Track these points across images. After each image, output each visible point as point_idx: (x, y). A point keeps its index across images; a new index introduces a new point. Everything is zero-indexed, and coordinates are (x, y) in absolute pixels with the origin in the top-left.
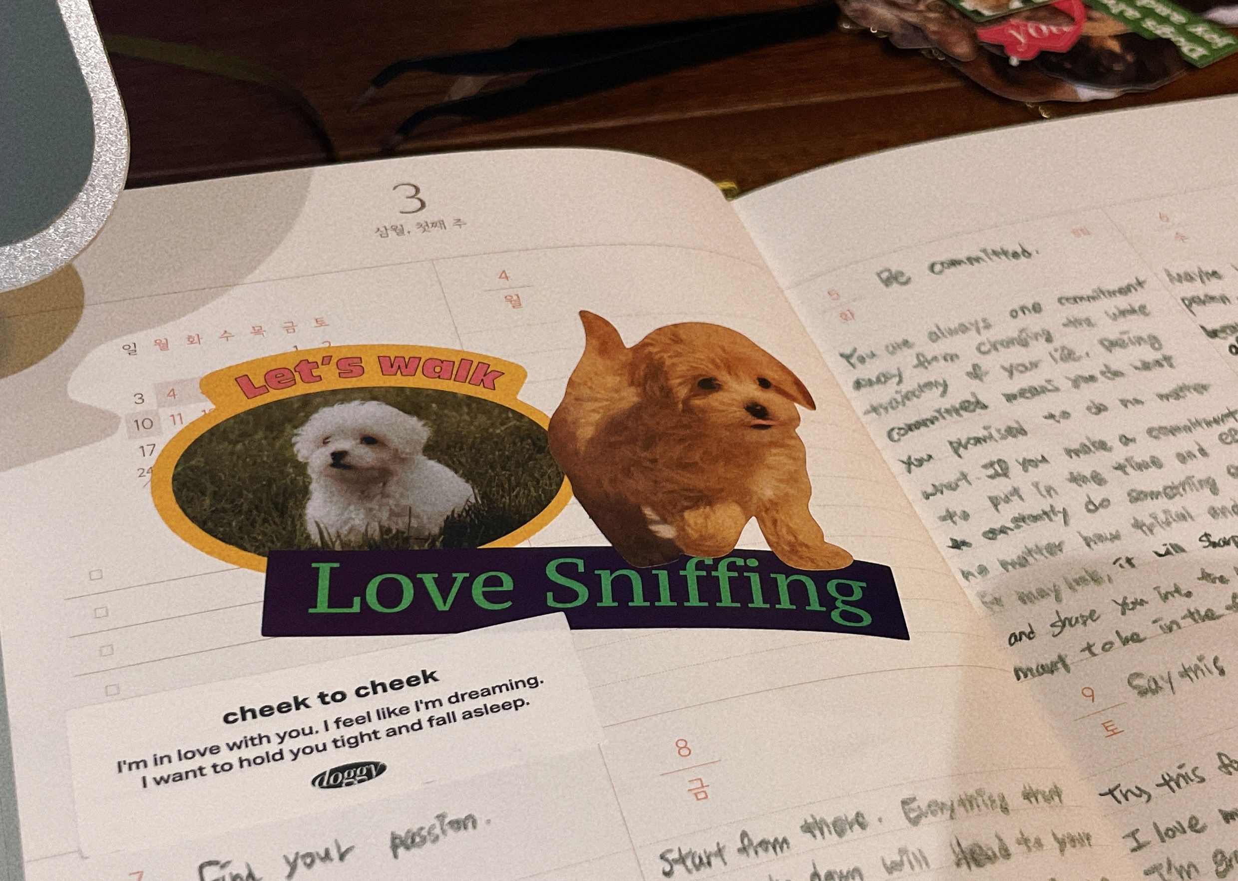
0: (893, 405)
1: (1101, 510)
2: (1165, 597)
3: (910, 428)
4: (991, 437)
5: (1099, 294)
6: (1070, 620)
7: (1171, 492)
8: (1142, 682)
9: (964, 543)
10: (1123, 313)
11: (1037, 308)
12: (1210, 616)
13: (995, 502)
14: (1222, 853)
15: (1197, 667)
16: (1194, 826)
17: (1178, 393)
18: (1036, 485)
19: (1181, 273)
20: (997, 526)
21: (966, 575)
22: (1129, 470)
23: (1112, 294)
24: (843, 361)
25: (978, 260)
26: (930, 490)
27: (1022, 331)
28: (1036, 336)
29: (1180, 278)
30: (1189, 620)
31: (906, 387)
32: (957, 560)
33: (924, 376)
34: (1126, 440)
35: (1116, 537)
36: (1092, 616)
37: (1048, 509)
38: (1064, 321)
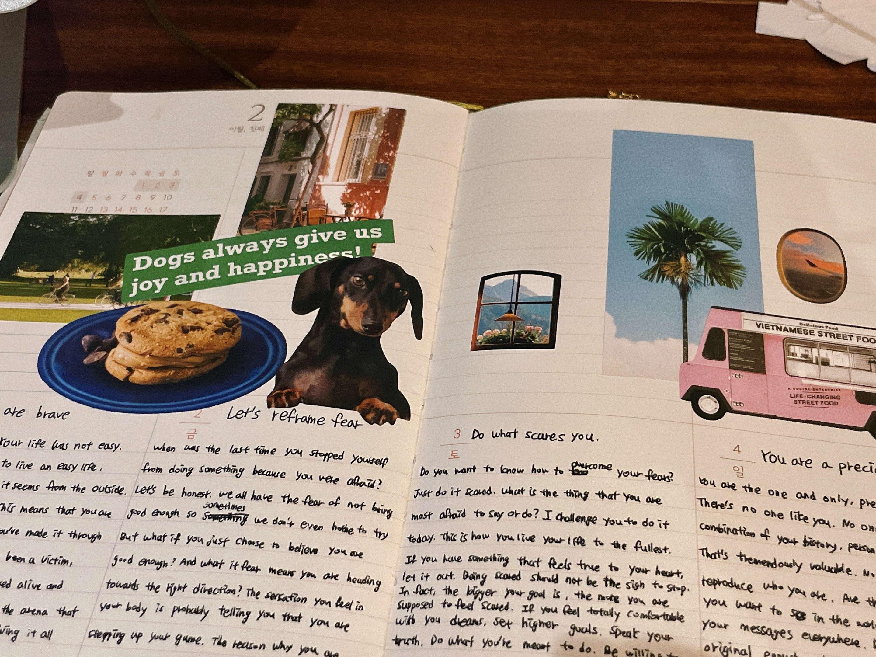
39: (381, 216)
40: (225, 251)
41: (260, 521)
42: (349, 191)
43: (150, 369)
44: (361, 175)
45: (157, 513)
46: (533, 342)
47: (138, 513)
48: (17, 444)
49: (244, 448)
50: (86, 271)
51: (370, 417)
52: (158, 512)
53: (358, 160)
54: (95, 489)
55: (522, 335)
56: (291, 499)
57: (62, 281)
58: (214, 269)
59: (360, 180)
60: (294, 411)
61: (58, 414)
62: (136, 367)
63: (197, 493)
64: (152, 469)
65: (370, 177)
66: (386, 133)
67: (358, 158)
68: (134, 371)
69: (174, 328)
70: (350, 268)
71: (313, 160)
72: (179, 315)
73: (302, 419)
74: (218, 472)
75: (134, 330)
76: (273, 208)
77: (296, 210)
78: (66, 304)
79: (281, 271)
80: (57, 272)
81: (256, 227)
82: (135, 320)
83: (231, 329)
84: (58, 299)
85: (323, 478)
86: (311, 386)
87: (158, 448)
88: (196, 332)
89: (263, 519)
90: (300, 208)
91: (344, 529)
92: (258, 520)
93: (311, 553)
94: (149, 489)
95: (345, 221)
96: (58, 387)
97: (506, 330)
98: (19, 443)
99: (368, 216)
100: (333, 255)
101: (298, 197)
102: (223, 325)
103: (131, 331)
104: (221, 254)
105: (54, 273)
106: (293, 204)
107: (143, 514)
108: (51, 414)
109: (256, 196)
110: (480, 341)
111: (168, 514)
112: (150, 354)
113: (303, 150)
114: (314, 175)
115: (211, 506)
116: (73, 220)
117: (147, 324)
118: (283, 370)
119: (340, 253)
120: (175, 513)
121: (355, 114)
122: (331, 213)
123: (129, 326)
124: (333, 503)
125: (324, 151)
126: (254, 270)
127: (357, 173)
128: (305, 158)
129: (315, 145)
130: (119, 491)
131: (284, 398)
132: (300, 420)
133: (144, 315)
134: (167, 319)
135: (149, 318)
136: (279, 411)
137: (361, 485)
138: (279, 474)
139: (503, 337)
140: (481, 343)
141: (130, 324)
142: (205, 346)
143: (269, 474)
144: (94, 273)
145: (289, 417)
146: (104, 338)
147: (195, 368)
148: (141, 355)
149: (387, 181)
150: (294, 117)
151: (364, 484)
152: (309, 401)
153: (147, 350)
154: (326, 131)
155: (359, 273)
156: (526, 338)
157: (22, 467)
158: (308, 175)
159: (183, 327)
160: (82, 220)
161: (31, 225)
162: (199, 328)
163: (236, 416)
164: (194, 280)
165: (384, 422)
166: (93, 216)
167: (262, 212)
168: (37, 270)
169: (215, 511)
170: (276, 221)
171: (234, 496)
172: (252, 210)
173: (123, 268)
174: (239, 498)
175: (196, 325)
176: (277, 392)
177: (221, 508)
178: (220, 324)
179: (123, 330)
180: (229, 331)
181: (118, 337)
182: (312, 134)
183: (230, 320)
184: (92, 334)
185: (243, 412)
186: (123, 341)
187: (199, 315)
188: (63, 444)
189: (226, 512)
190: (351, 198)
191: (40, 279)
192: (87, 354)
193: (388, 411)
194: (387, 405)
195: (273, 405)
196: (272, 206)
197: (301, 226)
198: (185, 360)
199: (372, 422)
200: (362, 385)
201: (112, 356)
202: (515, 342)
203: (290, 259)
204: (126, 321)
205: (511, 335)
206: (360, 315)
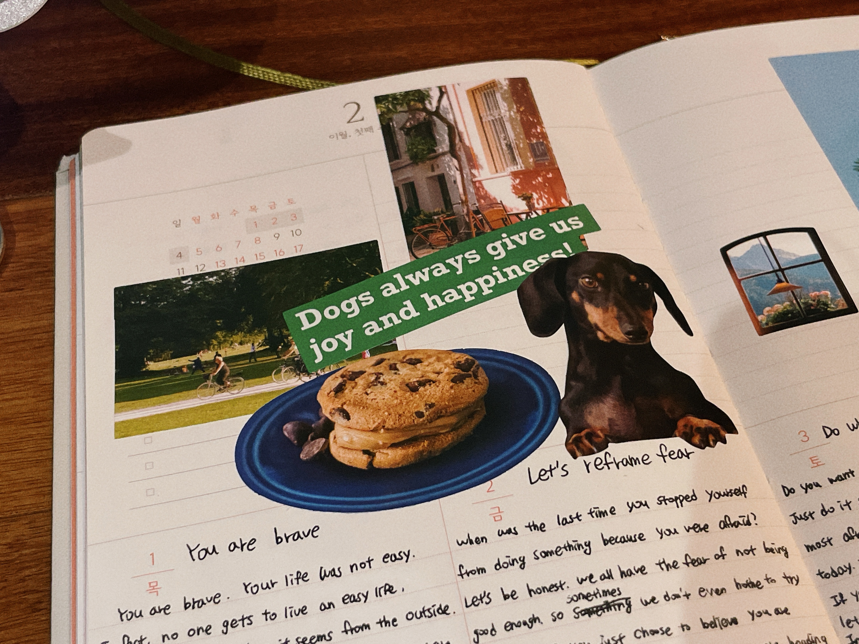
39: (570, 203)
40: (408, 282)
41: (648, 601)
42: (518, 181)
43: (394, 446)
44: (521, 161)
45: (510, 626)
46: (828, 309)
47: (485, 632)
48: (270, 585)
49: (574, 516)
50: (241, 343)
51: (696, 440)
52: (512, 624)
53: (507, 145)
54: (410, 616)
55: (812, 305)
56: (669, 564)
57: (214, 363)
58: (406, 306)
59: (523, 166)
60: (608, 455)
61: (303, 533)
62: (374, 448)
63: (548, 587)
64: (471, 572)
65: (531, 160)
66: (520, 107)
67: (506, 142)
68: (375, 453)
69: (397, 389)
70: (570, 270)
71: (453, 152)
72: (393, 372)
73: (622, 462)
74: (559, 553)
75: (345, 403)
76: (438, 219)
77: (468, 214)
78: (236, 391)
79: (491, 291)
80: (201, 352)
81: (430, 245)
82: (339, 389)
83: (470, 373)
84: (222, 387)
85: (689, 528)
86: (610, 420)
87: (463, 542)
88: (427, 386)
89: (650, 598)
90: (471, 212)
91: (750, 585)
92: (646, 601)
93: (731, 624)
94: (481, 599)
95: (532, 217)
96: (284, 498)
97: (788, 303)
98: (273, 585)
99: (555, 205)
100: (543, 259)
101: (462, 200)
102: (457, 371)
103: (342, 405)
104: (404, 287)
105: (198, 356)
106: (459, 209)
107: (494, 633)
108: (294, 534)
109: (409, 209)
110: (764, 322)
111: (525, 623)
112: (383, 427)
113: (435, 144)
114: (466, 171)
115: (575, 598)
116: (186, 285)
117: (359, 390)
118: (565, 408)
119: (550, 254)
120: (534, 620)
121: (473, 93)
122: (512, 211)
123: (337, 400)
124: (719, 557)
125: (461, 140)
126: (457, 297)
127: (514, 159)
128: (444, 154)
129: (446, 137)
130: (444, 611)
131: (586, 442)
132: (620, 464)
133: (348, 381)
134: (381, 380)
135: (356, 383)
136: (590, 459)
137: (736, 525)
138: (637, 537)
139: (788, 312)
140: (767, 324)
141: (336, 396)
142: (448, 401)
143: (624, 540)
144: (253, 344)
145: (607, 464)
146: (313, 422)
147: (452, 431)
148: (372, 431)
149: (553, 161)
150: (401, 109)
151: (739, 523)
152: (620, 439)
153: (376, 424)
154: (450, 117)
155: (584, 273)
156: (818, 307)
157: (293, 614)
158: (458, 173)
159: (407, 385)
160: (199, 282)
161: (133, 302)
162: (430, 381)
163: (540, 478)
164: (387, 325)
165: (715, 443)
166: (211, 274)
167: (426, 226)
168: (173, 357)
169: (584, 604)
170: (450, 232)
171: (598, 579)
172: (414, 226)
173: (288, 330)
174: (606, 580)
175: (424, 378)
176: (574, 436)
177: (590, 598)
178: (452, 371)
179: (331, 406)
180: (469, 376)
181: (328, 416)
182: (435, 124)
183: (463, 362)
184: (292, 421)
185: (546, 472)
186: (338, 420)
187: (419, 365)
188: (334, 570)
189: (599, 601)
190: (523, 188)
191: (183, 366)
192: (300, 448)
193: (711, 428)
194: (705, 421)
195: (578, 453)
196: (436, 217)
197: (483, 233)
198: (433, 425)
199: (703, 446)
200: (666, 404)
201: (335, 442)
202: (808, 314)
203: (494, 274)
204: (328, 394)
205: (798, 308)
206: (614, 322)
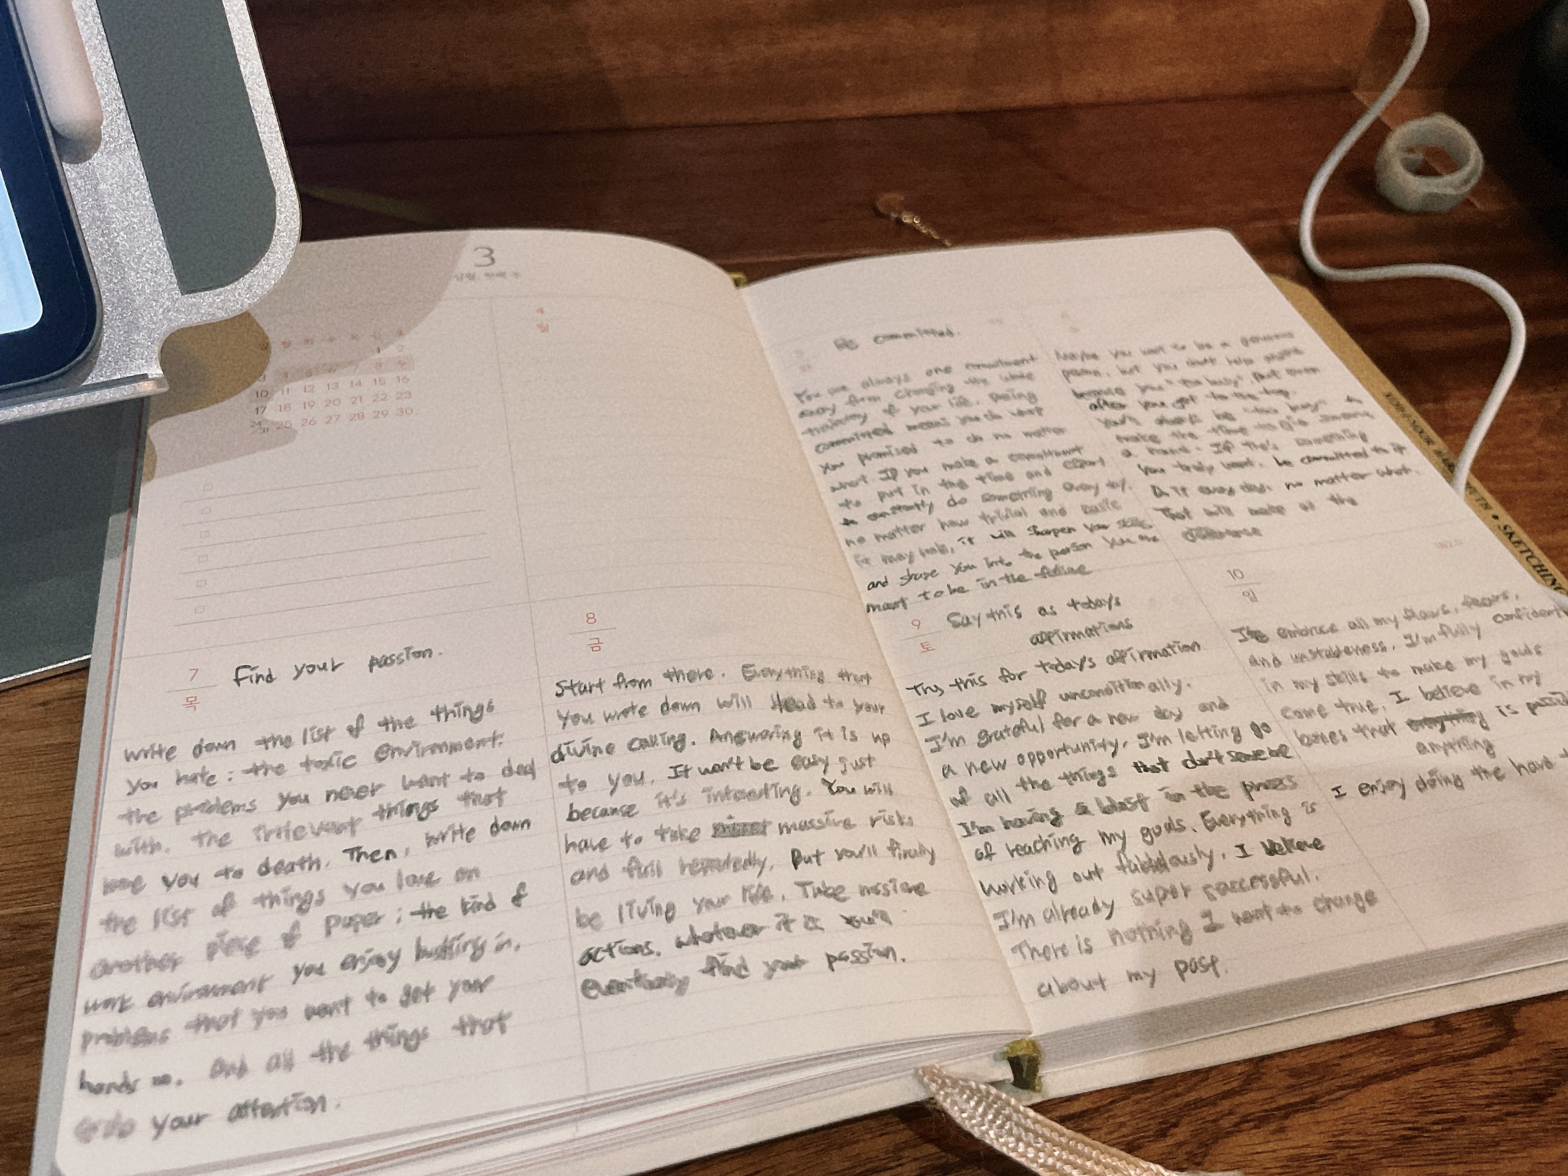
0: (824, 428)
1: (959, 506)
2: (990, 565)
3: (832, 444)
4: (890, 453)
5: (999, 363)
6: (916, 575)
7: (1014, 497)
8: (958, 619)
9: (853, 522)
10: (1013, 377)
11: (948, 370)
12: (1021, 579)
13: (882, 496)
14: (986, 732)
15: (1002, 612)
16: (971, 713)
17: (1039, 433)
18: (914, 486)
19: (1068, 353)
20: (879, 512)
21: (848, 543)
22: (988, 480)
23: (1008, 364)
24: (795, 398)
25: (911, 335)
26: (837, 485)
27: (931, 384)
28: (942, 388)
29: (1065, 357)
30: (1005, 581)
31: (837, 417)
32: (844, 533)
33: (851, 410)
34: (990, 461)
35: (966, 523)
36: (933, 573)
37: (919, 502)
38: (967, 379)
